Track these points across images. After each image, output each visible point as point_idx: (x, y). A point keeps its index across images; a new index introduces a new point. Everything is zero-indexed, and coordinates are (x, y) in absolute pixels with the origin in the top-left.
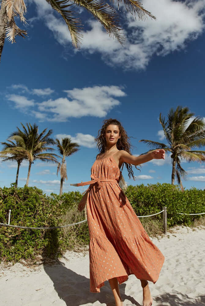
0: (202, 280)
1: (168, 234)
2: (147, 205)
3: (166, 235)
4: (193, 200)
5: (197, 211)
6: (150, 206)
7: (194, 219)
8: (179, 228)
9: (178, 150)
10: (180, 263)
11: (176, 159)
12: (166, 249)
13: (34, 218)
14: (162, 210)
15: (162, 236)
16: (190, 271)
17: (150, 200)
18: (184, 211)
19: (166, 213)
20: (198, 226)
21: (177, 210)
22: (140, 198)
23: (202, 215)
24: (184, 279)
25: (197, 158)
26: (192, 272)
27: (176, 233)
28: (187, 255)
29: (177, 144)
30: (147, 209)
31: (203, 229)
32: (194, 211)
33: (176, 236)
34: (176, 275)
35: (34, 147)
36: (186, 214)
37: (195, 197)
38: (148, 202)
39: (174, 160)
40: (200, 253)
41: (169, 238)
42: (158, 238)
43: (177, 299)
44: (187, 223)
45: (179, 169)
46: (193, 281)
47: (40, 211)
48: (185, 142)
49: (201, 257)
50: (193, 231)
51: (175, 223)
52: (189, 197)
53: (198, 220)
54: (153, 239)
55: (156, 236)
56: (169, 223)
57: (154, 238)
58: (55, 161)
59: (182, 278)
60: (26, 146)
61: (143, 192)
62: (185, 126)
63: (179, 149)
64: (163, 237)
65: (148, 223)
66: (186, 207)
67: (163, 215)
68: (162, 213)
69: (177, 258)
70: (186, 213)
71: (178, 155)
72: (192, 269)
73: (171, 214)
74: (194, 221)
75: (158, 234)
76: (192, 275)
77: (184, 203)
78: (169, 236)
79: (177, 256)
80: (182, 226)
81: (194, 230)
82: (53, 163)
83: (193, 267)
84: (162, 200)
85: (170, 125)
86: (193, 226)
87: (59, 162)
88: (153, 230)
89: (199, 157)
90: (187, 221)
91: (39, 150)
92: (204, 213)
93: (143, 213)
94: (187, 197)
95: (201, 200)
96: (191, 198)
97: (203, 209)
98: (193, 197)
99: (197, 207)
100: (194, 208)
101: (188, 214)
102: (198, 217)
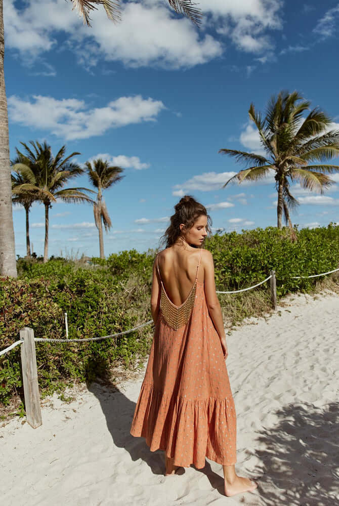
0: (329, 382)
1: (278, 310)
2: (245, 270)
3: (276, 312)
4: (313, 256)
5: (319, 271)
6: (250, 272)
7: (315, 282)
8: (294, 298)
10: (301, 358)
11: (283, 182)
12: (279, 335)
13: (99, 318)
14: (268, 276)
15: (271, 314)
16: (315, 369)
17: (250, 263)
18: (301, 273)
19: (275, 280)
20: (321, 291)
21: (290, 275)
22: (236, 261)
23: (327, 275)
24: (308, 382)
26: (317, 371)
27: (290, 305)
28: (308, 344)
29: (284, 156)
30: (247, 276)
31: (329, 296)
32: (315, 271)
33: (290, 312)
34: (297, 378)
35: (49, 180)
36: (304, 277)
37: (317, 250)
38: (248, 266)
39: (280, 184)
40: (326, 338)
41: (280, 315)
42: (265, 317)
43: (303, 412)
44: (305, 288)
45: (287, 197)
46: (318, 383)
47: (104, 309)
48: (297, 152)
49: (327, 345)
51: (287, 292)
52: (308, 250)
53: (321, 282)
54: (258, 320)
55: (262, 315)
56: (280, 293)
57: (260, 318)
58: (87, 200)
59: (305, 381)
60: (37, 180)
61: (240, 252)
62: (297, 125)
63: (287, 165)
64: (273, 314)
65: (250, 296)
66: (303, 267)
67: (271, 282)
68: (269, 280)
69: (295, 350)
70: (303, 275)
71: (286, 174)
72: (317, 366)
73: (282, 281)
74: (315, 284)
75: (264, 312)
76: (317, 376)
77: (300, 262)
78: (280, 312)
79: (296, 346)
80: (298, 293)
81: (315, 299)
82: (84, 203)
83: (318, 362)
84: (268, 261)
85: (271, 124)
86: (314, 291)
87: (94, 201)
88: (257, 306)
89: (319, 180)
90: (305, 286)
91: (58, 183)
92: (329, 272)
93: (241, 283)
94: (304, 251)
95: (325, 254)
96: (310, 252)
97: (329, 265)
98: (314, 251)
99: (320, 264)
100: (316, 267)
101: (307, 277)
102: (322, 278)
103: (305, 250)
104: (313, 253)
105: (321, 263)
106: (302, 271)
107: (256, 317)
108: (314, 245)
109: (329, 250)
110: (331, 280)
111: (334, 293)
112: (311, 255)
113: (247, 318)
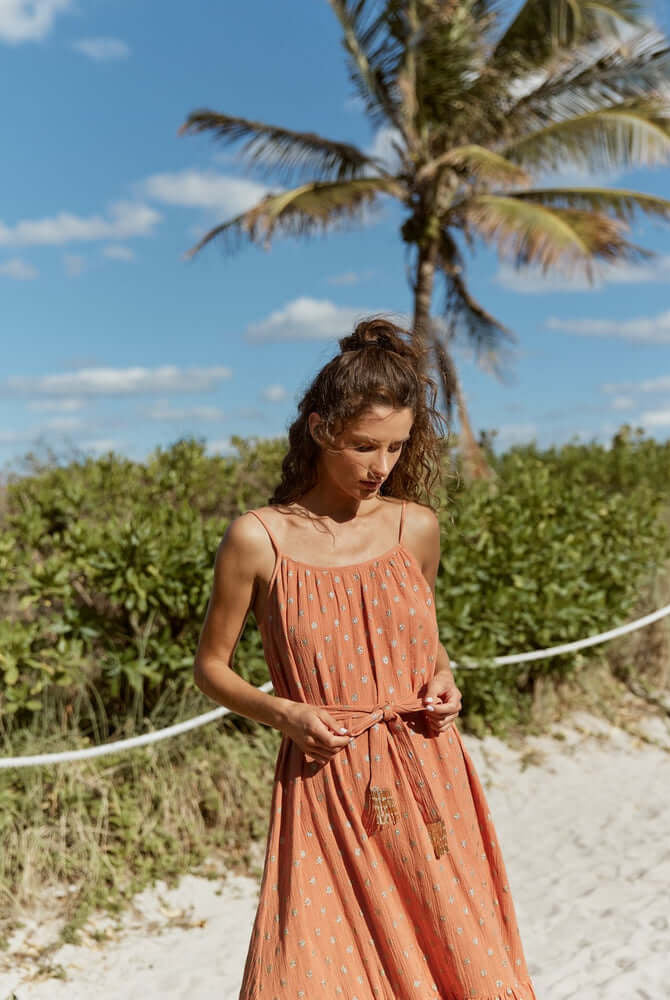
4: (517, 565)
5: (548, 634)
7: (531, 682)
9: (448, 185)
11: (434, 251)
17: (200, 593)
20: (558, 721)
22: (118, 583)
23: (588, 652)
25: (567, 240)
29: (438, 147)
31: (592, 745)
36: (472, 663)
38: (192, 608)
44: (482, 711)
48: (493, 128)
50: (524, 769)
53: (560, 681)
66: (471, 614)
70: (470, 654)
71: (447, 218)
74: (532, 691)
81: (529, 760)
86: (524, 724)
89: (579, 234)
92: (595, 639)
93: (151, 692)
94: (476, 540)
95: (576, 555)
96: (507, 547)
97: (592, 606)
98: (521, 540)
99: (551, 603)
100: (531, 612)
101: (486, 662)
102: (560, 664)
103: (486, 536)
104: (519, 550)
105: (557, 596)
106: (465, 632)
107: (211, 877)
108: (527, 513)
109: (596, 539)
110: (604, 671)
111: (616, 733)
112: (510, 557)
113: (161, 885)
